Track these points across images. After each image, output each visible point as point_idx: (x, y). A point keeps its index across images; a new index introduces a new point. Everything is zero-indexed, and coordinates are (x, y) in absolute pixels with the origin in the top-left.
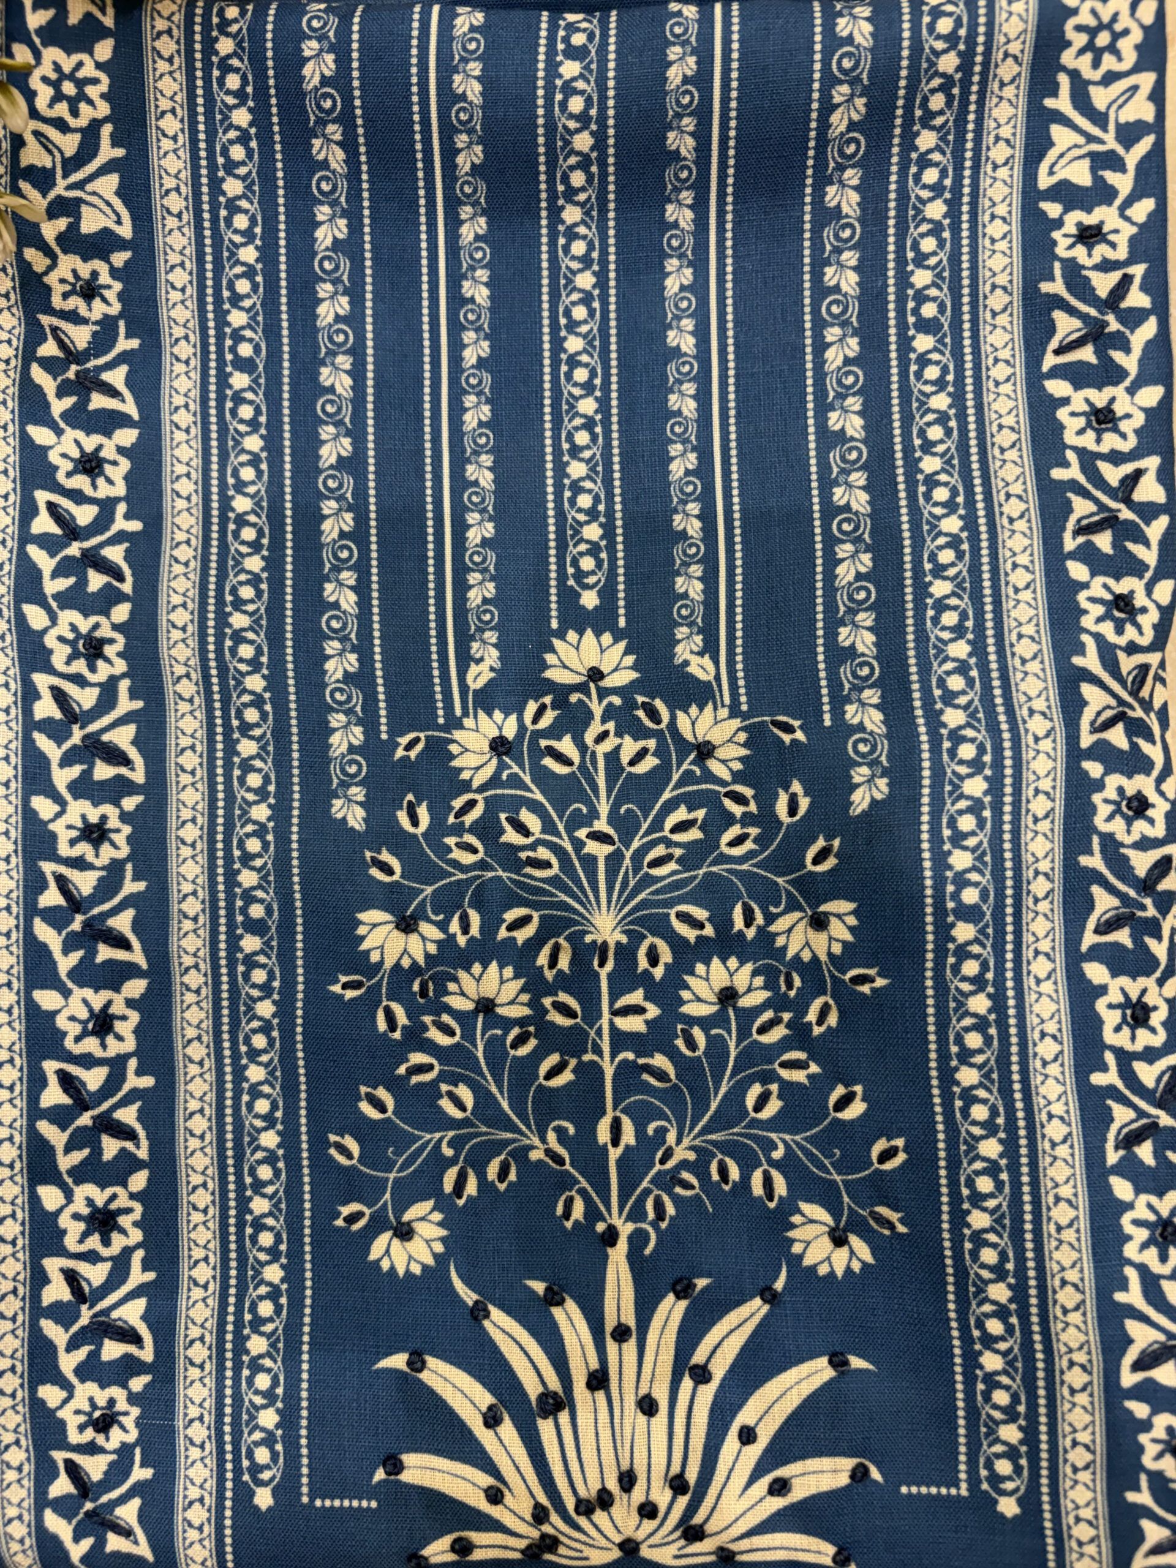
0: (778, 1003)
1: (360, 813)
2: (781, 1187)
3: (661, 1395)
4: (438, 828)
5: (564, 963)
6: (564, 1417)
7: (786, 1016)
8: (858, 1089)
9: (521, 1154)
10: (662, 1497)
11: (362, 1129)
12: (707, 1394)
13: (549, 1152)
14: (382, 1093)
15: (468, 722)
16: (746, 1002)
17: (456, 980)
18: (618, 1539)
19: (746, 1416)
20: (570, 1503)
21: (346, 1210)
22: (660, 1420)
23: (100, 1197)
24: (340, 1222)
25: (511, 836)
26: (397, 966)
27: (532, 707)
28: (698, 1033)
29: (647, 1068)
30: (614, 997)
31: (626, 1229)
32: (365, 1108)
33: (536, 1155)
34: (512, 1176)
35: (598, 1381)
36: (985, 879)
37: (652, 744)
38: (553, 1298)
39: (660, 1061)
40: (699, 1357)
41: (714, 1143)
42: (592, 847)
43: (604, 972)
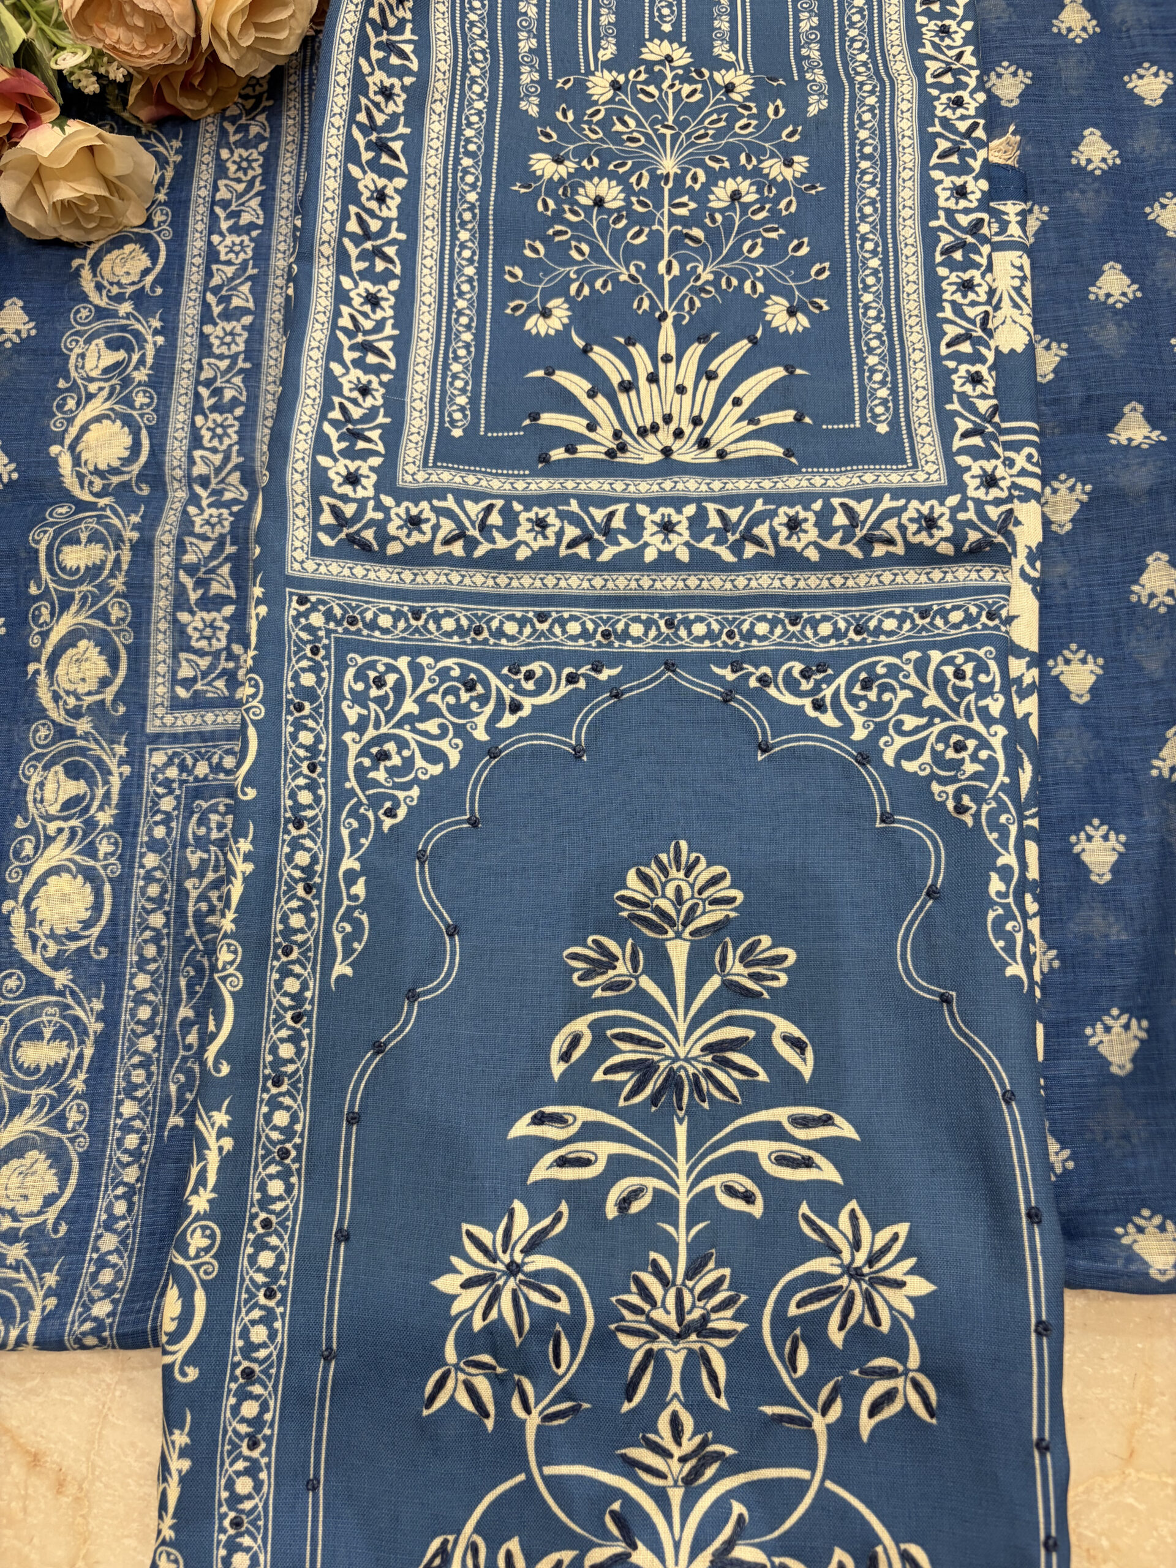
0: (762, 201)
1: (536, 109)
2: (760, 288)
3: (689, 385)
4: (577, 122)
5: (644, 183)
6: (633, 394)
7: (768, 206)
8: (806, 240)
9: (615, 277)
10: (687, 428)
11: (524, 263)
12: (715, 385)
13: (630, 276)
14: (538, 245)
15: (598, 74)
16: (745, 199)
17: (583, 186)
18: (660, 447)
19: (737, 393)
20: (634, 430)
21: (512, 305)
22: (687, 398)
23: (373, 289)
24: (509, 311)
25: (618, 127)
26: (551, 179)
27: (633, 72)
28: (719, 217)
29: (687, 236)
30: (671, 199)
31: (671, 314)
32: (528, 253)
33: (623, 278)
34: (609, 288)
35: (653, 378)
36: (876, 142)
37: (699, 87)
38: (630, 342)
39: (697, 232)
40: (712, 367)
41: (725, 269)
42: (663, 130)
43: (666, 189)
